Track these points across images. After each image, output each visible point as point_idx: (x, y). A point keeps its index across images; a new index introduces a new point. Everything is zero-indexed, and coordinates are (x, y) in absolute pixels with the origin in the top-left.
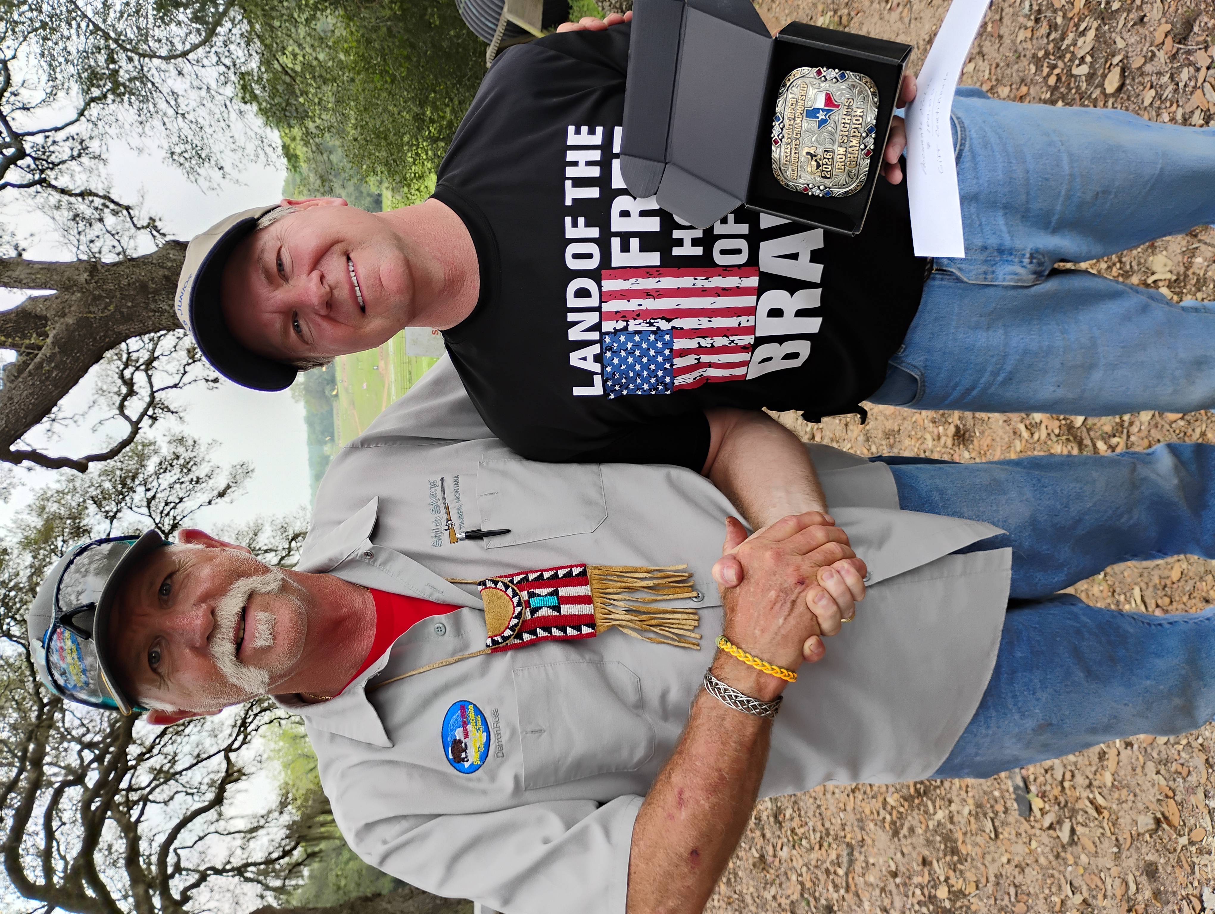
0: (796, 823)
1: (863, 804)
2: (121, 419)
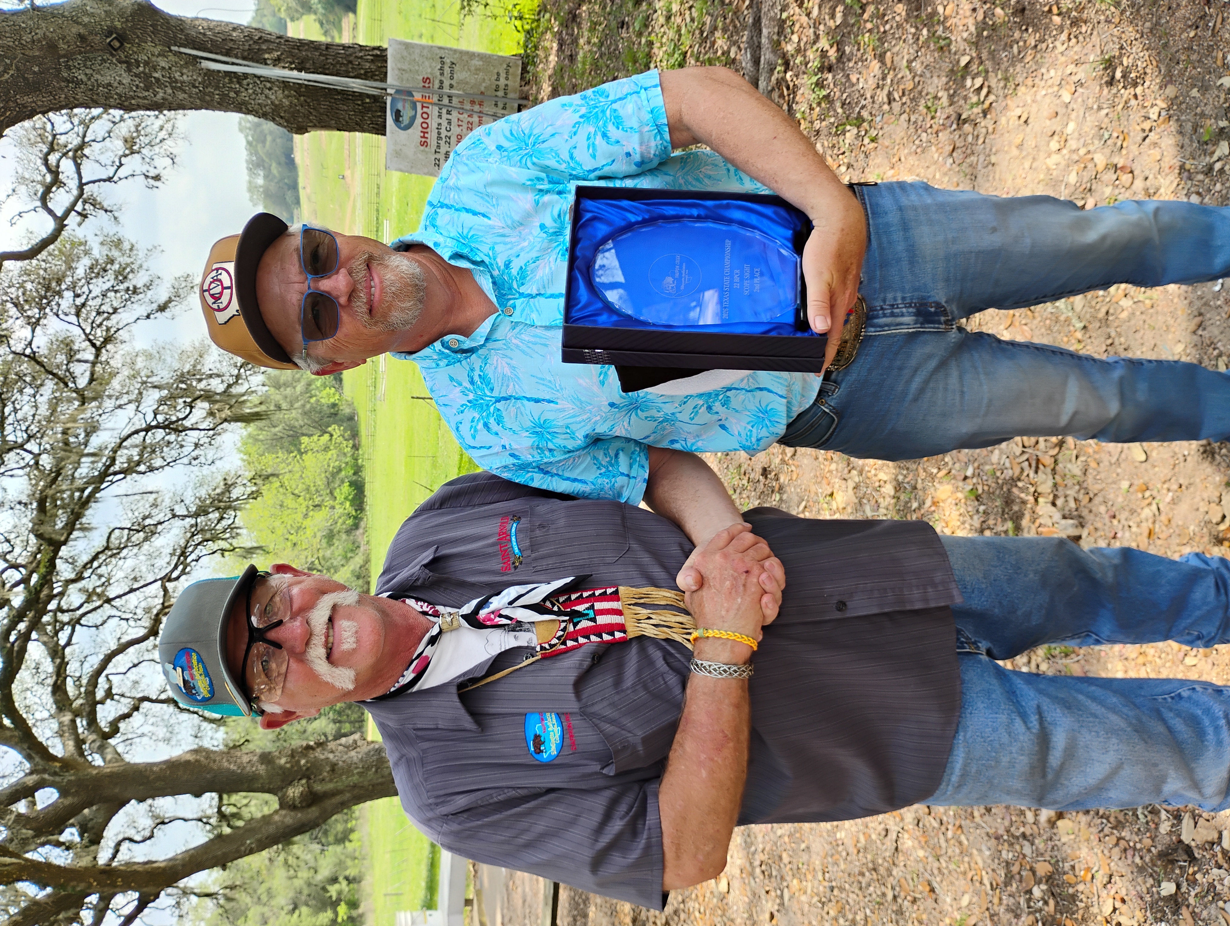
2: (44, 213)
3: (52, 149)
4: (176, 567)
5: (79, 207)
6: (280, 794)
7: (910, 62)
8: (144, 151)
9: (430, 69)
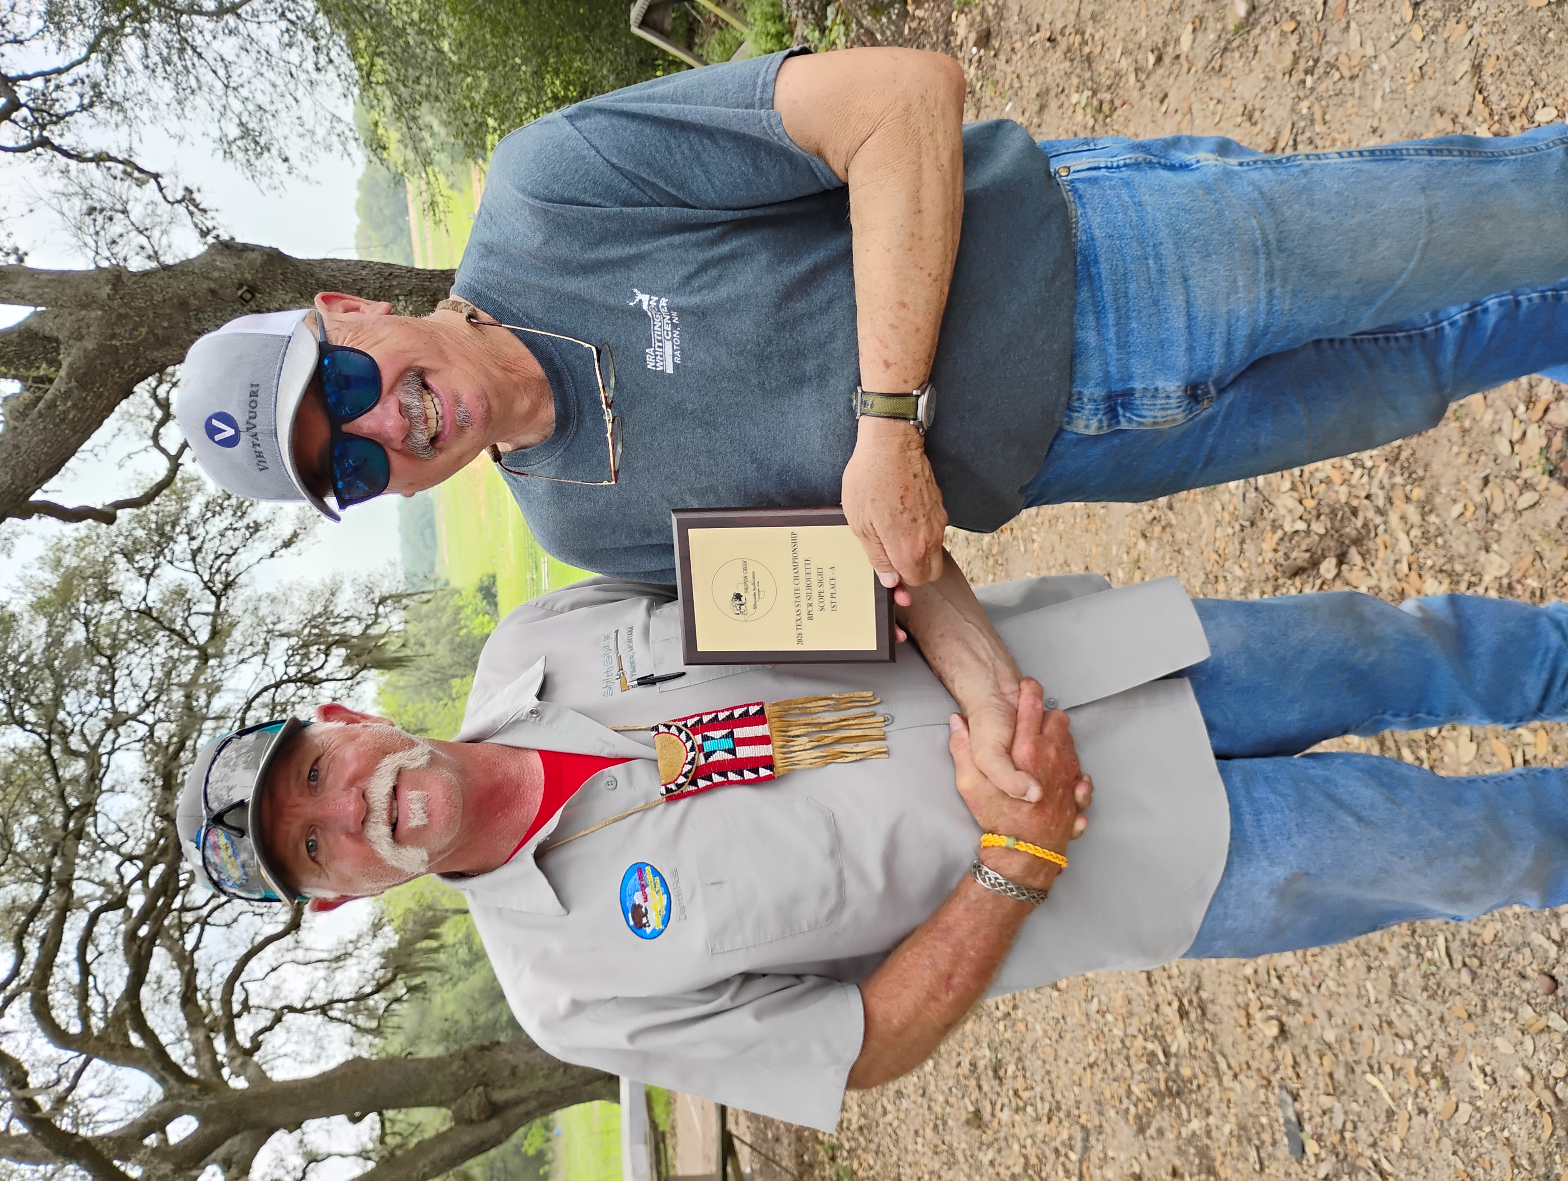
0: (1020, 1084)
1: (1103, 1085)
2: (156, 452)
6: (454, 1107)
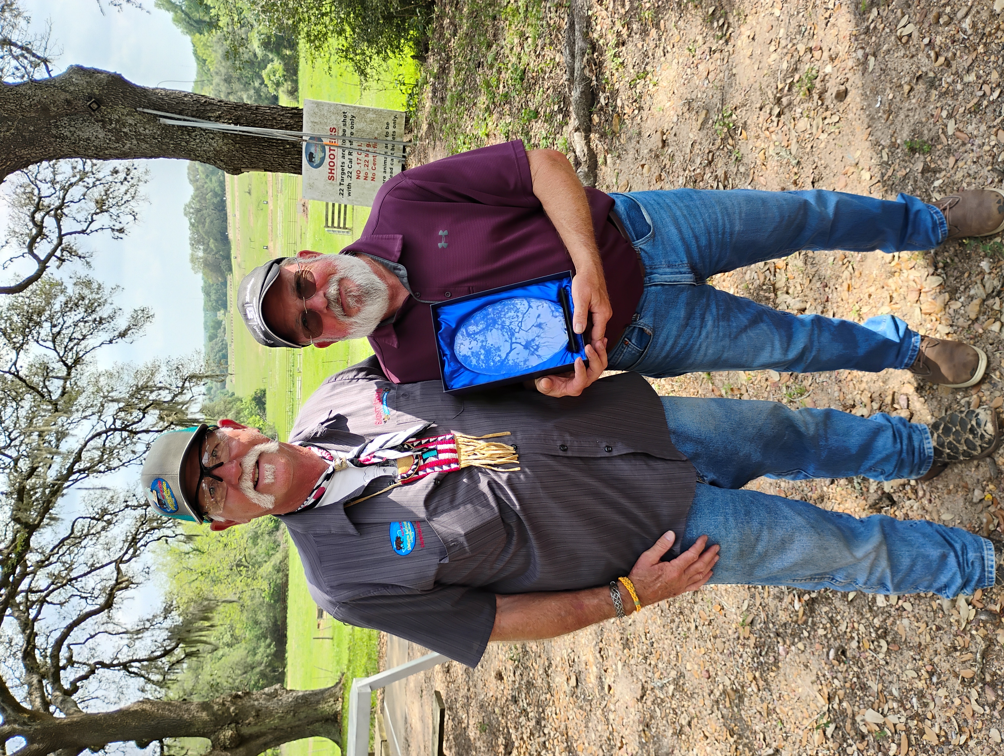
3: (38, 209)
4: (128, 549)
5: (58, 253)
6: (212, 738)
7: (676, 22)
8: (111, 210)
9: (336, 121)
